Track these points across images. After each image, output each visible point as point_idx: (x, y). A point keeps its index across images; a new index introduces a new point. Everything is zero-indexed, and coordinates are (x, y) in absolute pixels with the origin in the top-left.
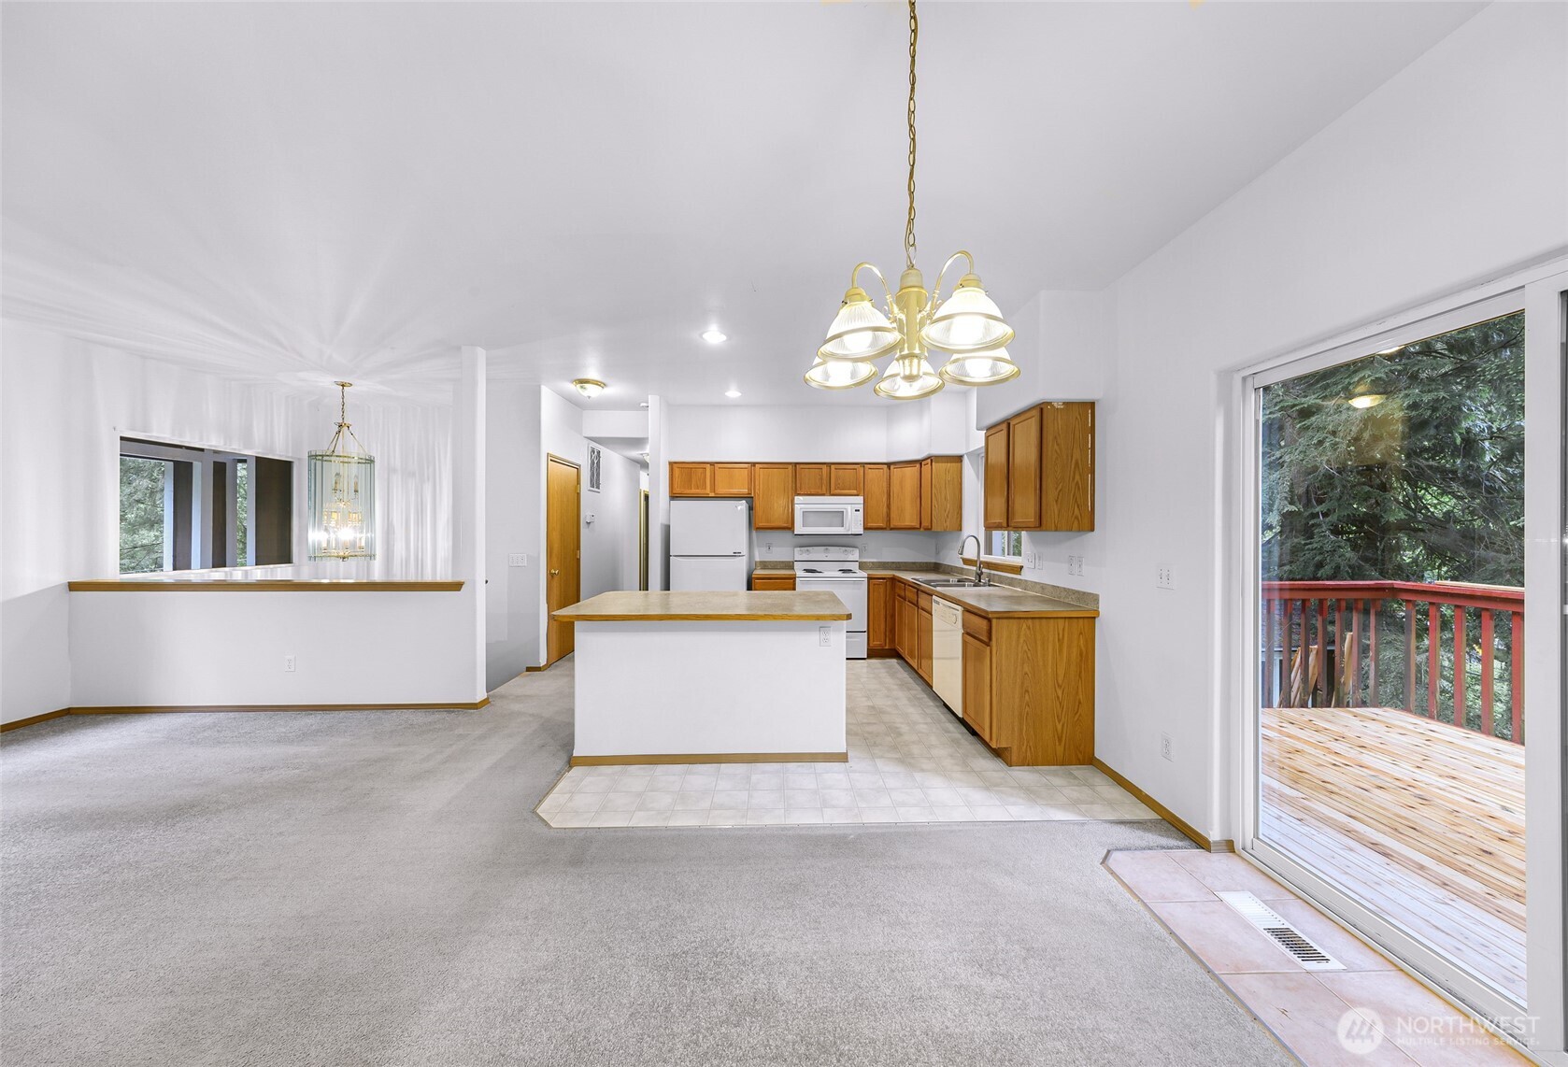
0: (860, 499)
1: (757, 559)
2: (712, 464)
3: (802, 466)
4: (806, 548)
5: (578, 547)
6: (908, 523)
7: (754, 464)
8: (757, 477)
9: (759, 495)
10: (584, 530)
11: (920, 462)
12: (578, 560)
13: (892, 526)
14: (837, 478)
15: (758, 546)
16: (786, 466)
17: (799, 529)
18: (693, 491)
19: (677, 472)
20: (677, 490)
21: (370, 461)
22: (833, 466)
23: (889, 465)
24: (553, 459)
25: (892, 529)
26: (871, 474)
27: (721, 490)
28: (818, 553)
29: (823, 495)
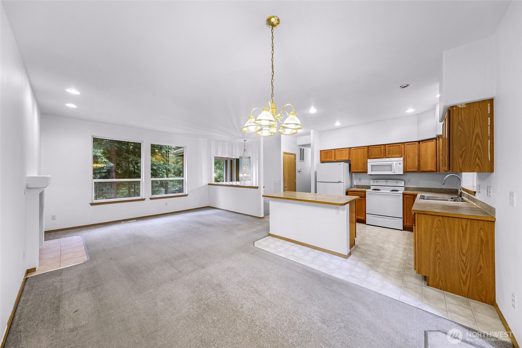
0: (402, 159)
1: (355, 184)
2: (334, 150)
3: (371, 147)
4: (377, 180)
5: (295, 179)
6: (429, 169)
7: (350, 148)
8: (352, 153)
9: (353, 160)
10: (297, 174)
11: (436, 139)
12: (295, 183)
13: (421, 171)
14: (389, 150)
15: (355, 179)
16: (364, 147)
17: (369, 172)
18: (328, 160)
19: (322, 153)
20: (323, 160)
21: (250, 158)
22: (387, 146)
23: (419, 142)
24: (285, 153)
25: (421, 172)
26: (408, 147)
27: (338, 159)
28: (382, 183)
29: (382, 158)
